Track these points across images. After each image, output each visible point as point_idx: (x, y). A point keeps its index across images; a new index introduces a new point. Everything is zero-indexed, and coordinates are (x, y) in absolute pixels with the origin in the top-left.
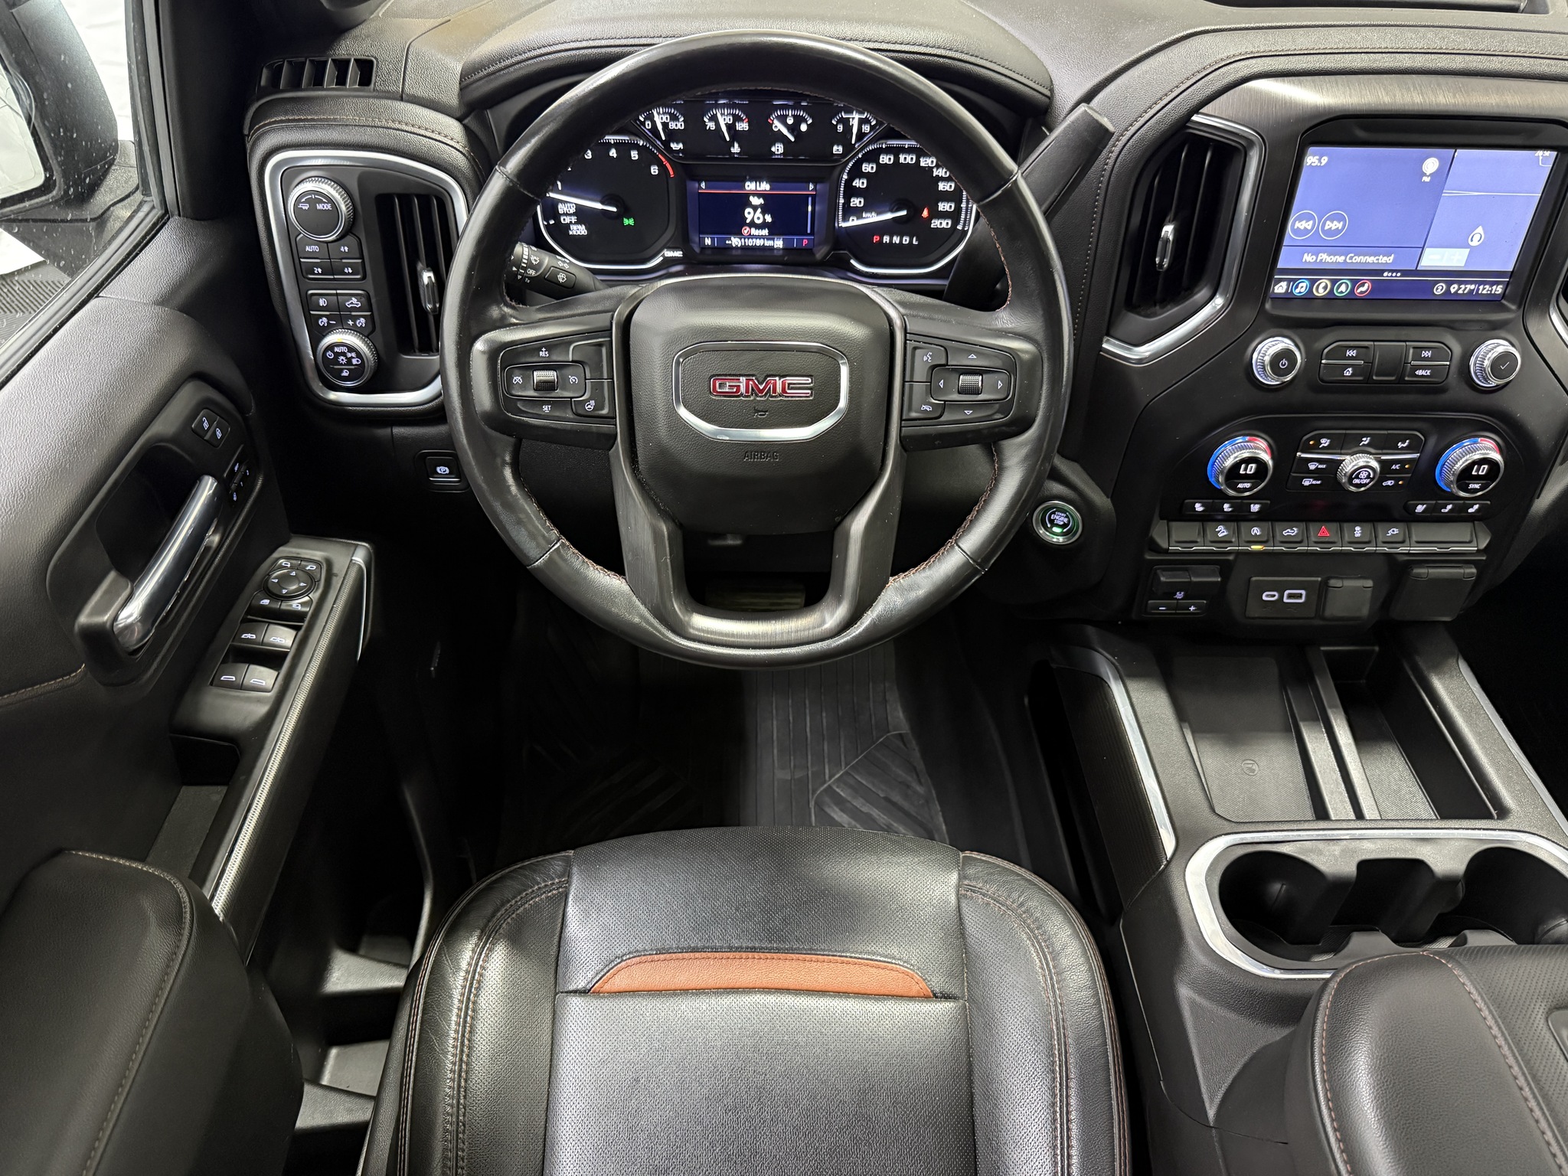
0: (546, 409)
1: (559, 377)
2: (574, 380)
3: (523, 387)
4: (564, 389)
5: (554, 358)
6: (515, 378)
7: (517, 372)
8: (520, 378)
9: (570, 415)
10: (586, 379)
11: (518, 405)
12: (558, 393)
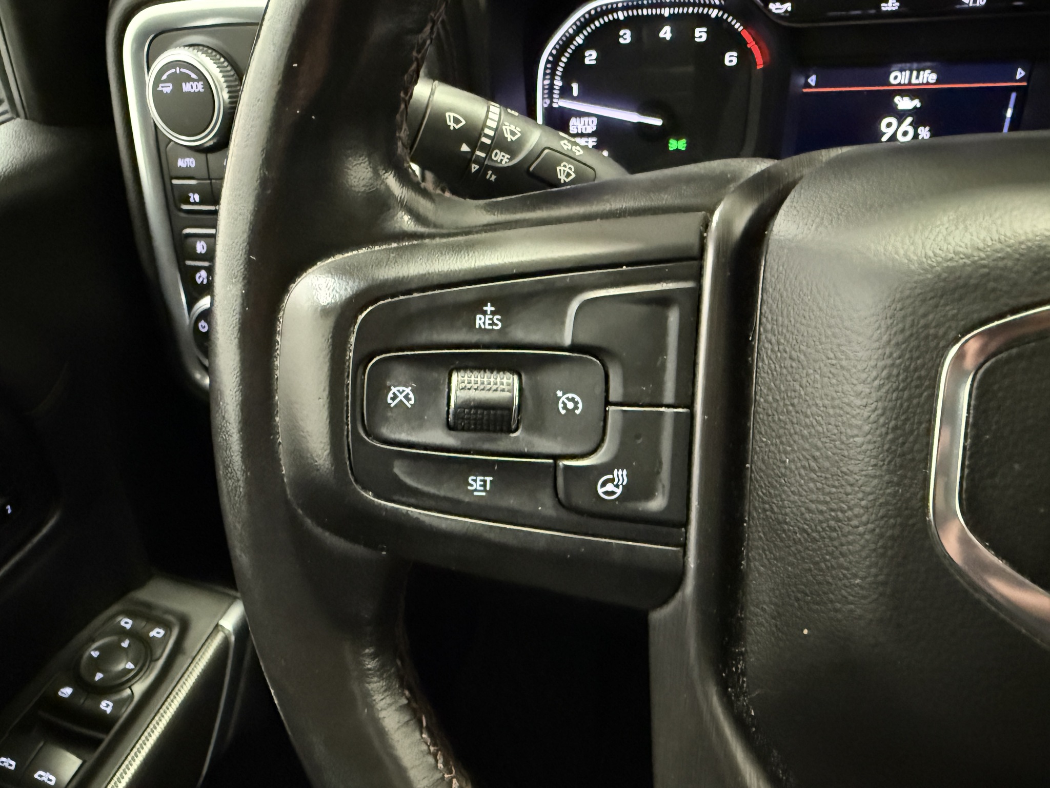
0: (478, 485)
1: (527, 393)
2: (570, 405)
3: (415, 416)
4: (538, 427)
5: (520, 334)
6: (394, 390)
7: (400, 371)
8: (408, 390)
9: (546, 506)
10: (608, 403)
11: (396, 470)
12: (519, 439)
